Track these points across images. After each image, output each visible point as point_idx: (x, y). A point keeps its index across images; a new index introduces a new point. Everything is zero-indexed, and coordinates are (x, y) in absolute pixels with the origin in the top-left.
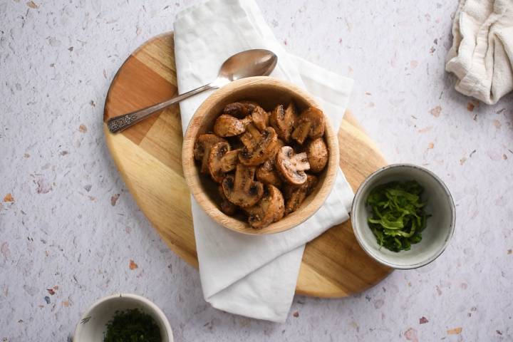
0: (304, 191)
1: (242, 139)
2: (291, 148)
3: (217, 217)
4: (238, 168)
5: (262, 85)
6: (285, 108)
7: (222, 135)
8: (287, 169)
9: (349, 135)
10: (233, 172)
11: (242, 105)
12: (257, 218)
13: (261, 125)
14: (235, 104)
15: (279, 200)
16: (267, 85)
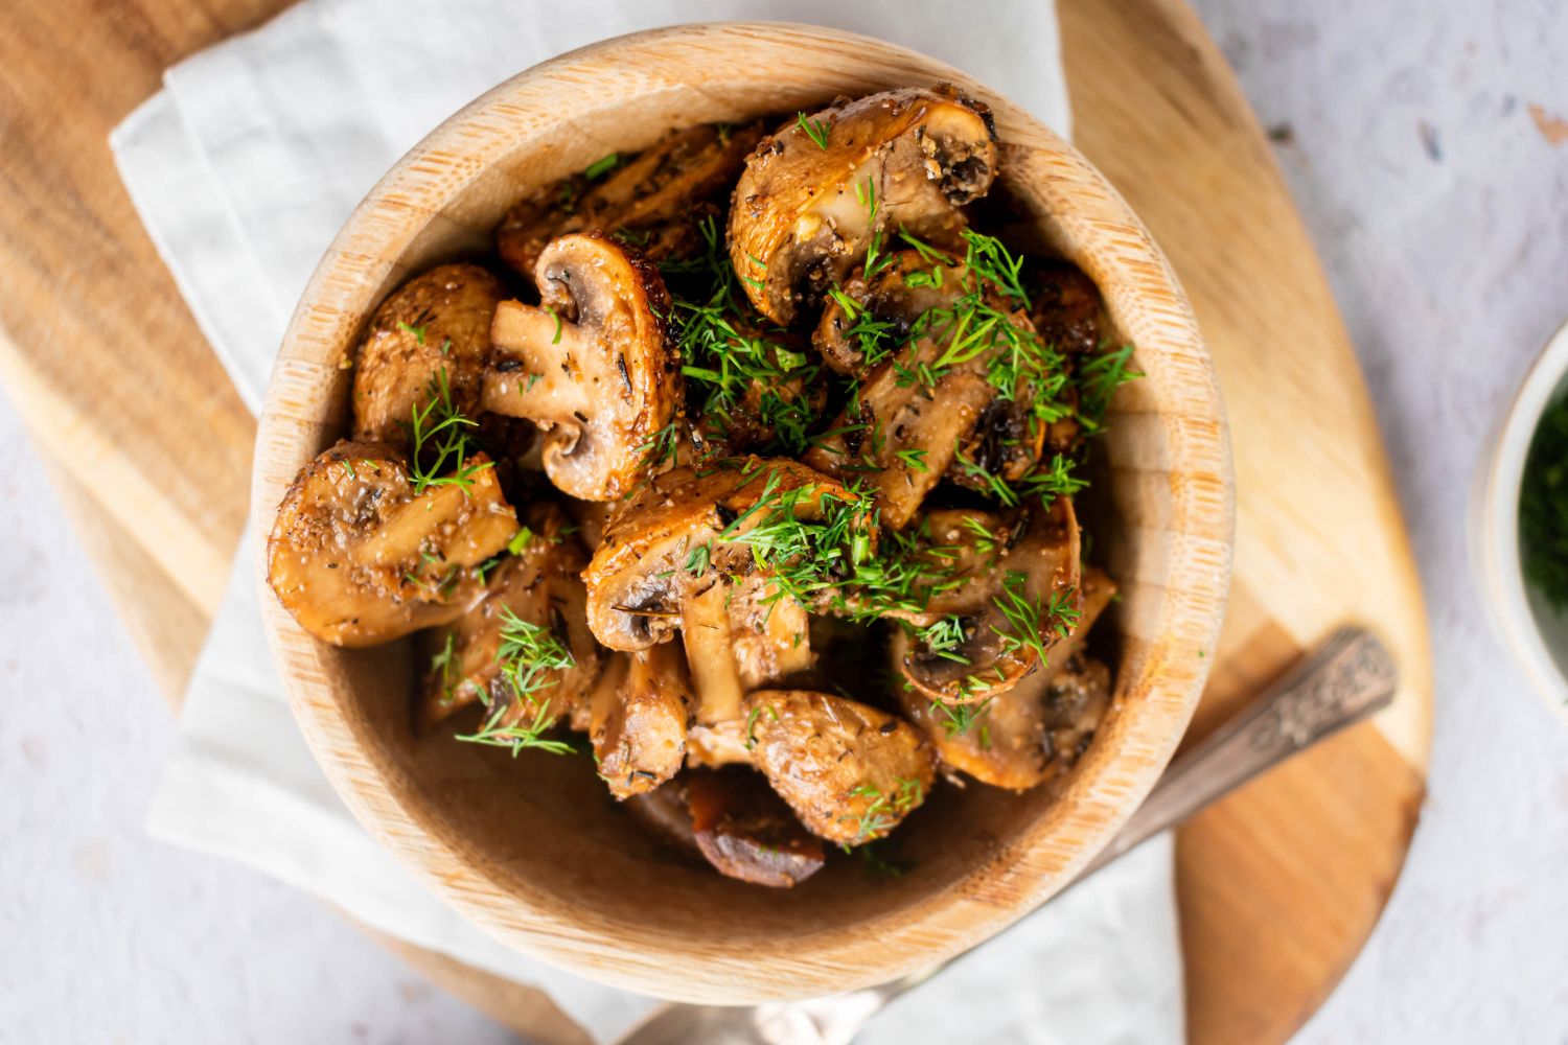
0: (601, 206)
1: (800, 655)
2: (551, 470)
3: (1160, 293)
4: (907, 498)
5: (538, 902)
6: (473, 714)
7: (905, 738)
8: (624, 365)
9: (118, 440)
10: (947, 495)
11: (702, 842)
12: (942, 158)
13: (653, 686)
14: (741, 871)
15: (762, 196)
16: (512, 887)
